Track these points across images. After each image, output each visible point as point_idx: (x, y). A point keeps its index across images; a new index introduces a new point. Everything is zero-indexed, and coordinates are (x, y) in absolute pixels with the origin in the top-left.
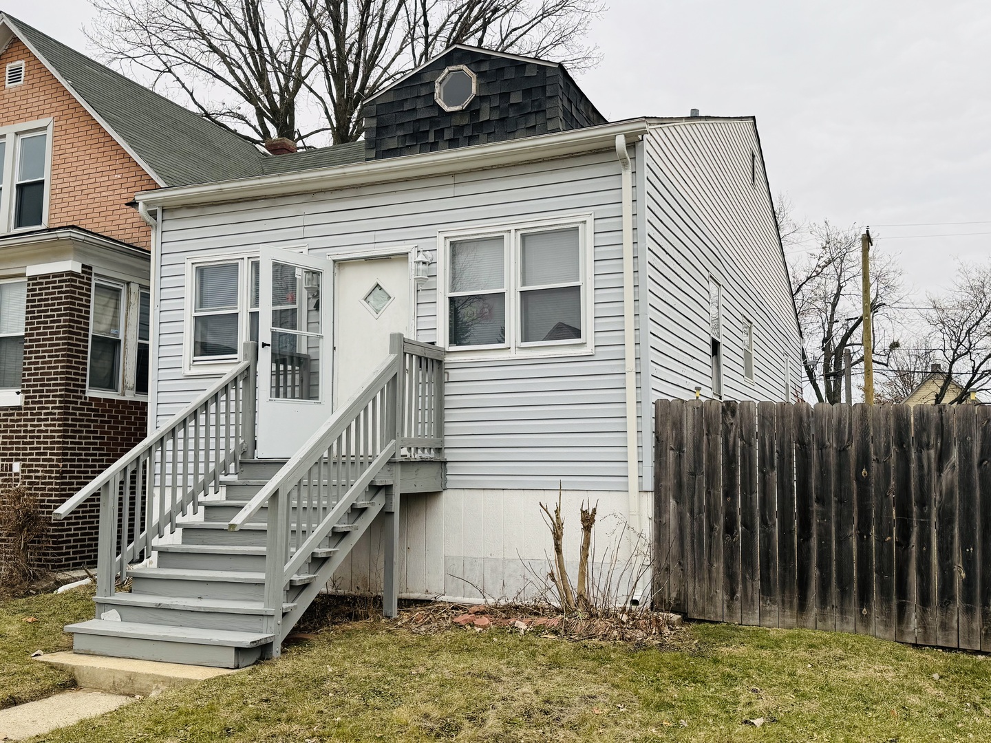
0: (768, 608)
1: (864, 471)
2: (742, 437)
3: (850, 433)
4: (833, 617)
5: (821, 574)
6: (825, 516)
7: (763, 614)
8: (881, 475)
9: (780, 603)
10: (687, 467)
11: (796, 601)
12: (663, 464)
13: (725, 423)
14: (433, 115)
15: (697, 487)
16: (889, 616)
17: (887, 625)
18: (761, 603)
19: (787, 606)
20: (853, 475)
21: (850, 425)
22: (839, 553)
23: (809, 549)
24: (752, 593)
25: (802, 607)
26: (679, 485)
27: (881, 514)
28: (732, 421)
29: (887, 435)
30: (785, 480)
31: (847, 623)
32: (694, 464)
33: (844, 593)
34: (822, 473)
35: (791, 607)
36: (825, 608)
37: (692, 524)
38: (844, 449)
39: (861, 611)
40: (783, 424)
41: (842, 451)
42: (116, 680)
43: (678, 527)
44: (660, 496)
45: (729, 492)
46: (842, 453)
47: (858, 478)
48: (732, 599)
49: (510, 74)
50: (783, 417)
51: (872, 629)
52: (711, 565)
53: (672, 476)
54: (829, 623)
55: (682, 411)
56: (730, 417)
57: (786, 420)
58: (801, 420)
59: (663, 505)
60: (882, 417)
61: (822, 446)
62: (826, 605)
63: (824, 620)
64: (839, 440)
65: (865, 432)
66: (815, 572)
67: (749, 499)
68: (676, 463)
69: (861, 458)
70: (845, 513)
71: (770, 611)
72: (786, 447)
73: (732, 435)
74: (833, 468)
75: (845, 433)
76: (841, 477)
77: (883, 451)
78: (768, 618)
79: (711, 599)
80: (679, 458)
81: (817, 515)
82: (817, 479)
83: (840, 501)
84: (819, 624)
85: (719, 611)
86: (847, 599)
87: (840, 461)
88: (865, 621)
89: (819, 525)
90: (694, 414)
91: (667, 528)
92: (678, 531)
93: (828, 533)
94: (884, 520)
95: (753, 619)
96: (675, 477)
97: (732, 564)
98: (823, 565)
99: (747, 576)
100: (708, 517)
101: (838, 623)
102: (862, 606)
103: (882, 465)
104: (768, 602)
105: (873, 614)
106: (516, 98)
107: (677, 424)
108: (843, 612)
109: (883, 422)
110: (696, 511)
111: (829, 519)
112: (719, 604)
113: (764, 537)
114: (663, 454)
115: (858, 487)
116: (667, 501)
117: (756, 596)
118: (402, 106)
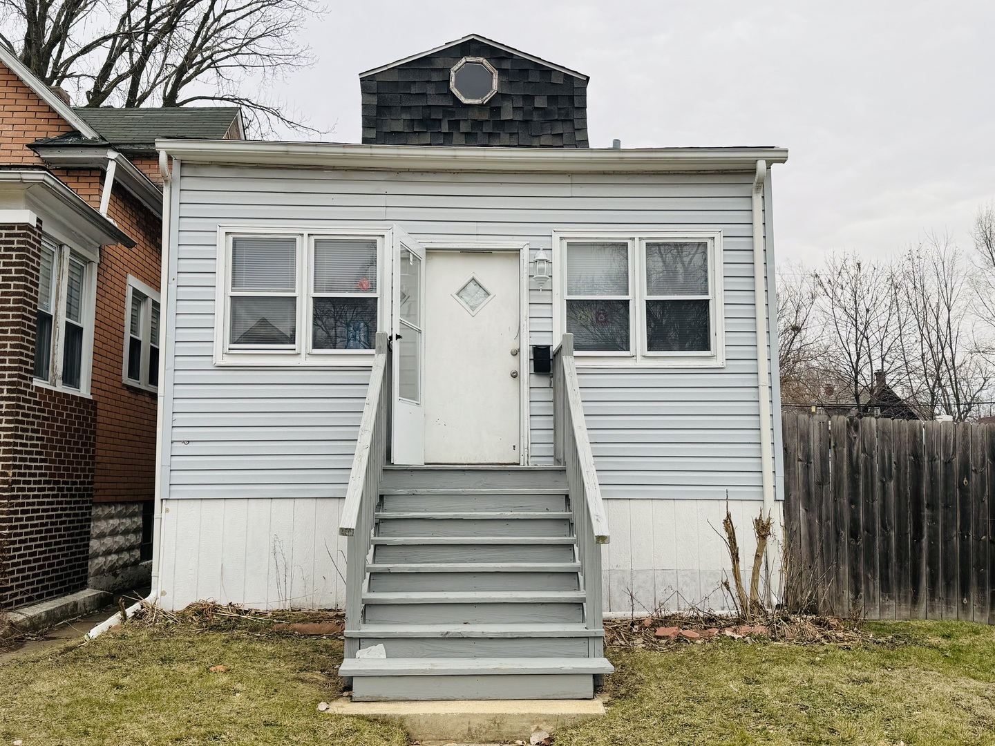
0: (887, 604)
1: (965, 480)
2: (864, 451)
3: (955, 447)
4: (941, 607)
5: (931, 570)
6: (934, 519)
7: (882, 610)
8: (979, 483)
9: (897, 598)
10: (814, 477)
11: (910, 596)
12: (792, 475)
13: (849, 437)
14: (447, 104)
15: (824, 495)
16: (984, 604)
17: (982, 611)
18: (881, 599)
19: (903, 600)
20: (956, 483)
21: (955, 440)
22: (945, 551)
23: (921, 549)
24: (874, 591)
25: (915, 601)
26: (808, 494)
27: (979, 517)
28: (855, 435)
29: (983, 450)
30: (902, 488)
31: (952, 612)
32: (822, 474)
33: (948, 586)
34: (931, 482)
35: (906, 602)
36: (934, 600)
37: (821, 530)
38: (949, 462)
39: (962, 601)
40: (900, 438)
41: (948, 463)
42: (474, 726)
43: (807, 533)
44: (790, 506)
45: (853, 501)
46: (948, 465)
47: (961, 486)
48: (856, 597)
49: (534, 77)
50: (899, 433)
51: (971, 615)
52: (838, 567)
53: (801, 486)
54: (937, 612)
55: (809, 424)
56: (853, 431)
57: (903, 435)
58: (915, 435)
59: (793, 513)
60: (979, 434)
61: (932, 459)
62: (935, 597)
63: (933, 610)
64: (946, 454)
65: (965, 448)
66: (925, 569)
67: (870, 507)
68: (804, 474)
69: (963, 469)
70: (950, 516)
71: (889, 606)
72: (902, 459)
73: (856, 448)
74: (940, 478)
75: (950, 447)
76: (947, 487)
77: (979, 463)
78: (887, 612)
79: (839, 599)
80: (807, 468)
81: (928, 519)
82: (927, 488)
83: (946, 507)
84: (929, 615)
85: (846, 609)
86: (952, 591)
87: (946, 471)
88: (965, 608)
89: (929, 527)
90: (820, 428)
91: (798, 535)
92: (808, 538)
93: (936, 534)
94: (981, 522)
95: (875, 614)
96: (804, 486)
97: (856, 566)
98: (932, 563)
99: (870, 576)
100: (835, 523)
101: (944, 612)
102: (963, 596)
103: (979, 475)
104: (887, 598)
105: (972, 602)
106: (540, 102)
107: (804, 437)
108: (948, 603)
109: (980, 439)
110: (824, 518)
111: (937, 522)
112: (846, 603)
113: (884, 540)
114: (791, 465)
115: (960, 494)
116: (797, 510)
117: (877, 593)
118: (409, 88)
